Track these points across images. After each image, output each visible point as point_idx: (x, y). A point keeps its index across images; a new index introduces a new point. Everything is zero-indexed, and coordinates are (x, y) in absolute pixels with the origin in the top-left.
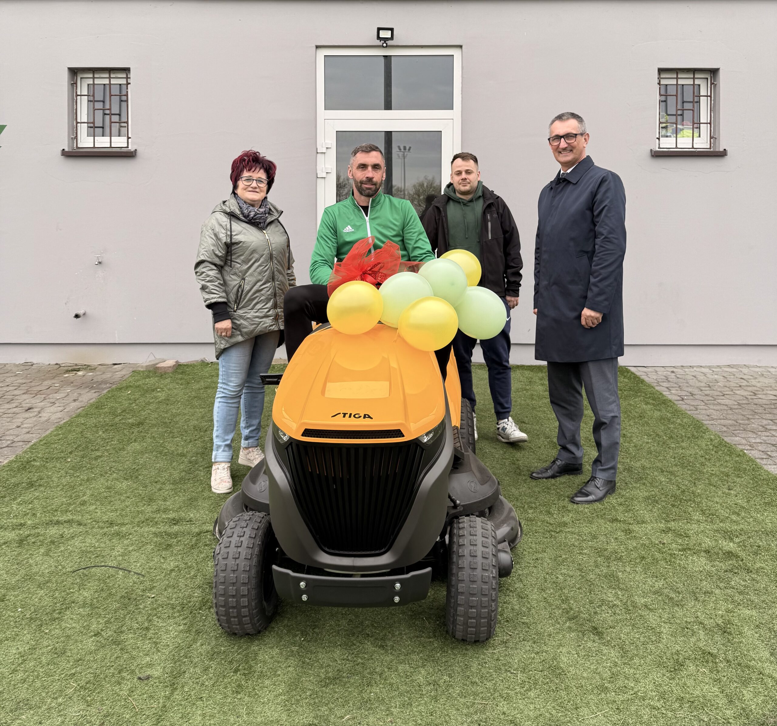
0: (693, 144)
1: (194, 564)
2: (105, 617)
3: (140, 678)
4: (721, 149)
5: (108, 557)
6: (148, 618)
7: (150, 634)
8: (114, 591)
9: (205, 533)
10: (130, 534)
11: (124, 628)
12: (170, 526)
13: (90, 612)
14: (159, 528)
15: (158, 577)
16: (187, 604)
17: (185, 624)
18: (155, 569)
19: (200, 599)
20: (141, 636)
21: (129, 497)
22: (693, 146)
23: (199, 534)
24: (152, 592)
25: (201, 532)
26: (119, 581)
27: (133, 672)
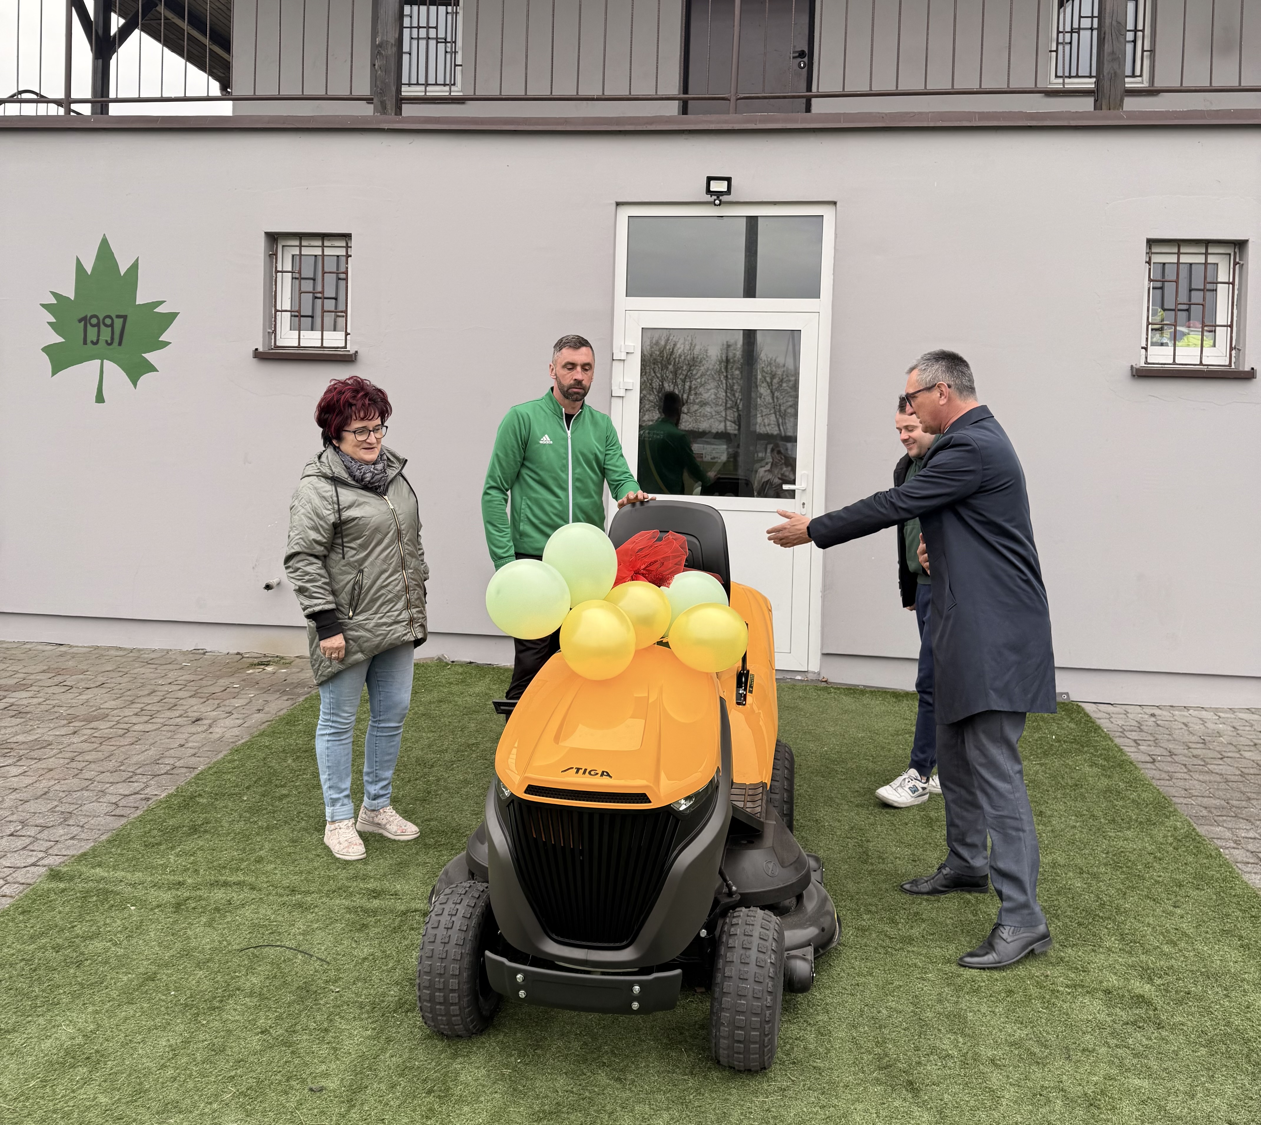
0: (1201, 358)
1: (394, 953)
2: (276, 1011)
3: (311, 1090)
4: (1247, 368)
5: (286, 934)
6: (328, 1017)
7: (329, 1037)
8: (289, 979)
9: (413, 912)
10: (316, 906)
11: (298, 1027)
12: (369, 899)
13: (258, 1004)
14: (354, 901)
15: (347, 966)
16: (379, 1004)
17: (374, 1029)
18: (344, 955)
19: (397, 998)
20: (318, 1039)
21: (318, 856)
22: (1201, 361)
23: (405, 914)
24: (336, 984)
25: (408, 911)
26: (297, 967)
27: (303, 1081)
